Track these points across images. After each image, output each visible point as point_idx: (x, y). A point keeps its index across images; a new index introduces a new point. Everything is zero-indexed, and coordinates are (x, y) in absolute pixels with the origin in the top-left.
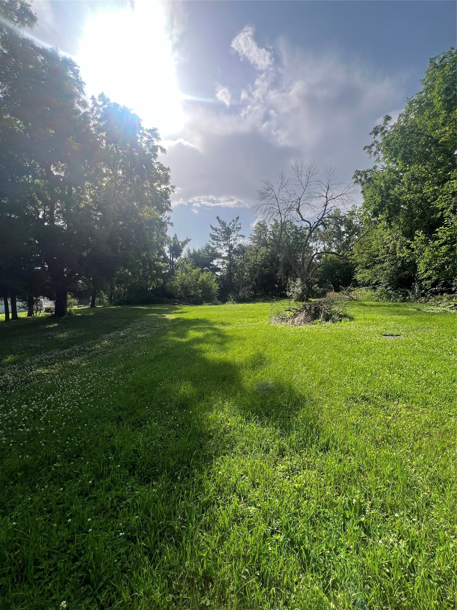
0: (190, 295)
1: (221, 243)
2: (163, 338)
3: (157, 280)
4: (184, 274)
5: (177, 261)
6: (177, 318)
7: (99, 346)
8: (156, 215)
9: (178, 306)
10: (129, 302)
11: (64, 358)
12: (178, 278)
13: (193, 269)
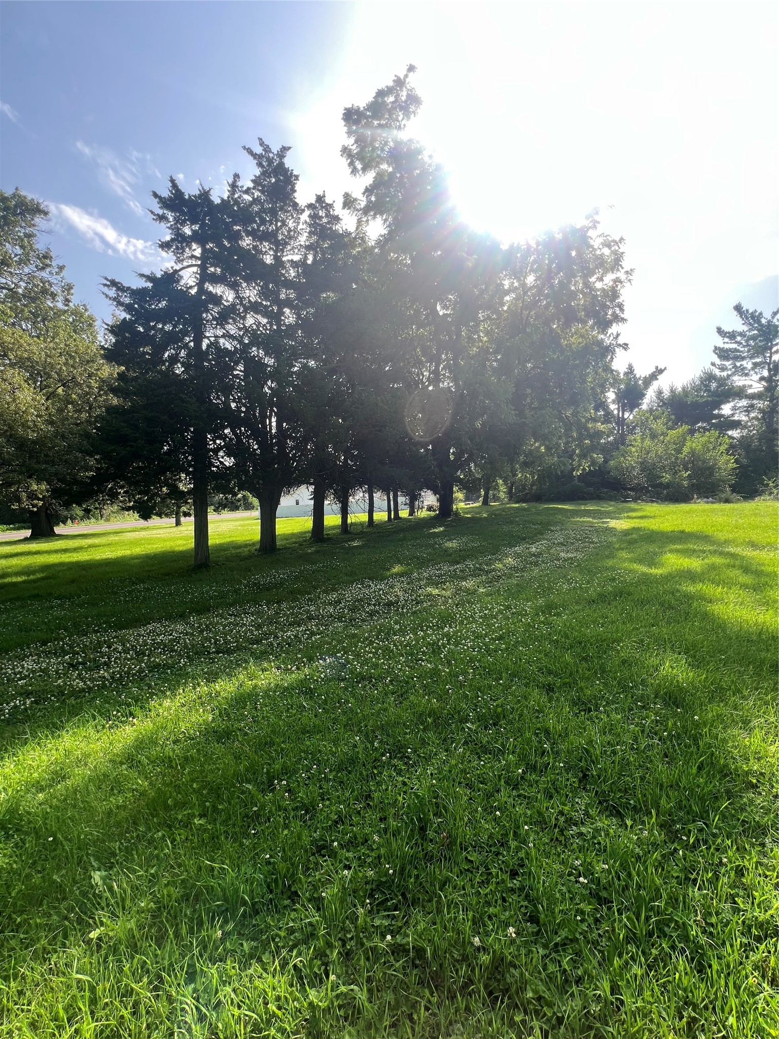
0: (661, 484)
1: (744, 363)
2: (610, 563)
3: (591, 457)
4: (648, 442)
5: (631, 417)
6: (634, 528)
7: (500, 566)
8: (593, 336)
9: (633, 505)
10: (538, 498)
11: (455, 577)
12: (633, 449)
13: (668, 429)
